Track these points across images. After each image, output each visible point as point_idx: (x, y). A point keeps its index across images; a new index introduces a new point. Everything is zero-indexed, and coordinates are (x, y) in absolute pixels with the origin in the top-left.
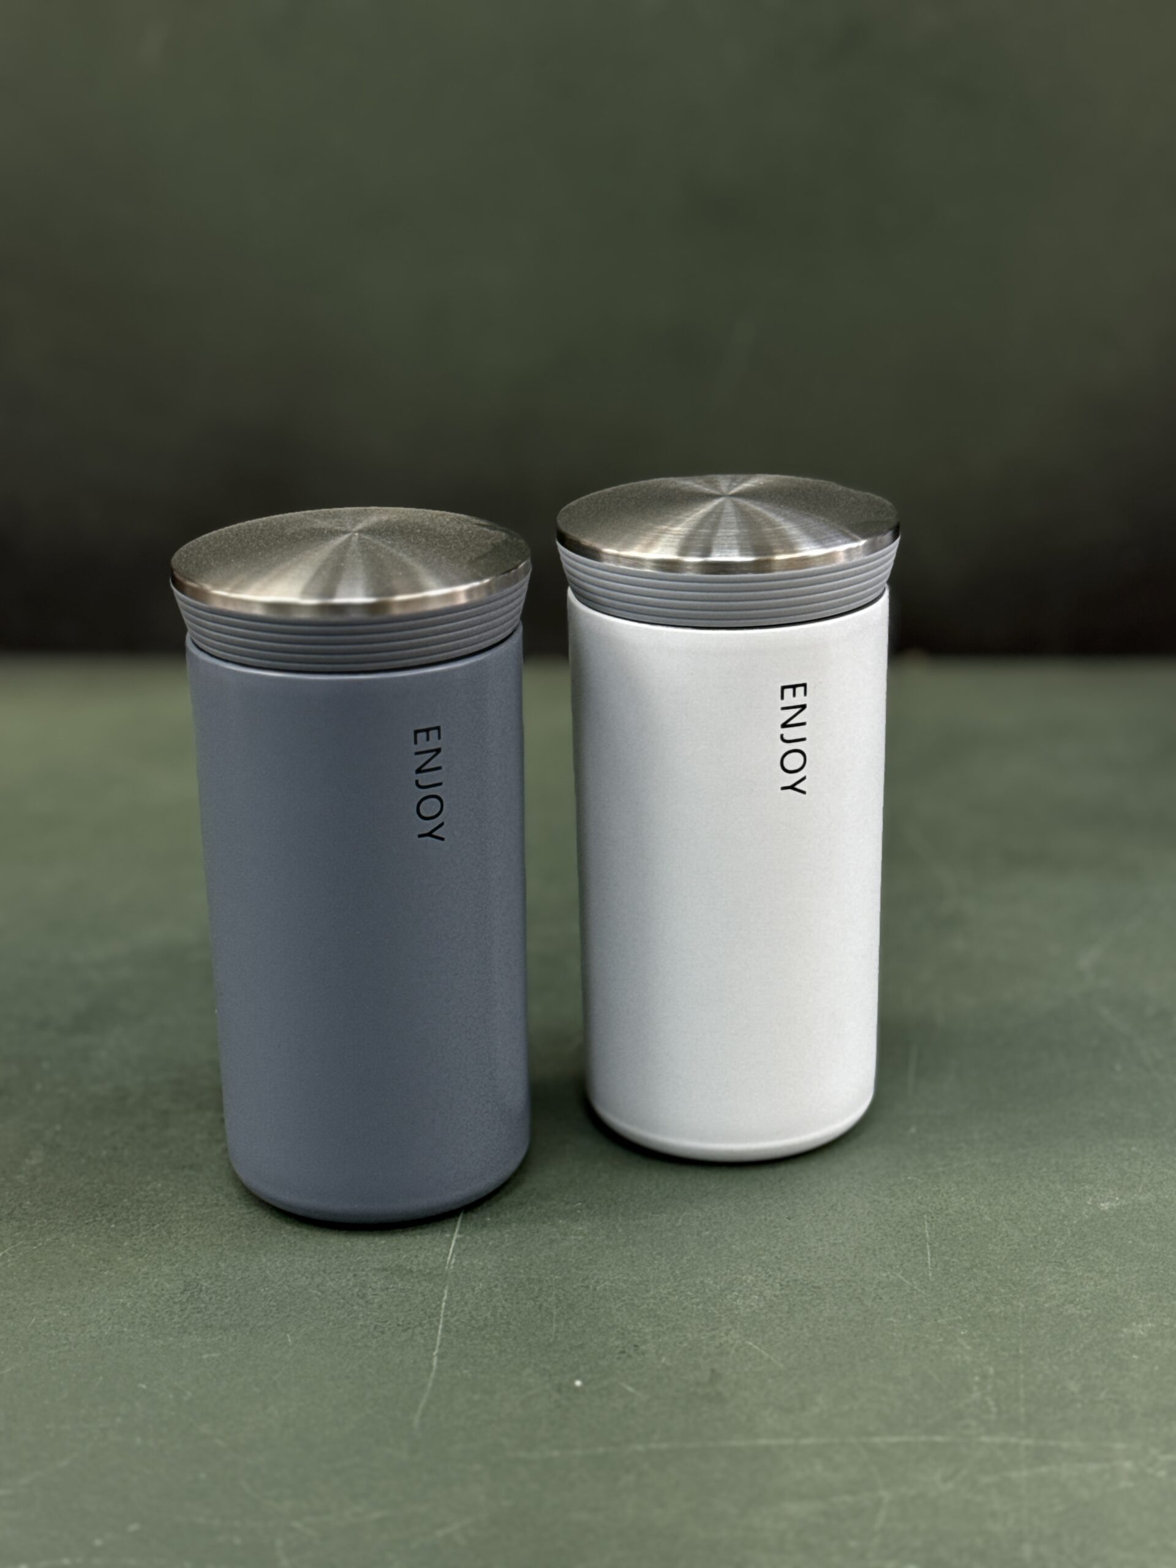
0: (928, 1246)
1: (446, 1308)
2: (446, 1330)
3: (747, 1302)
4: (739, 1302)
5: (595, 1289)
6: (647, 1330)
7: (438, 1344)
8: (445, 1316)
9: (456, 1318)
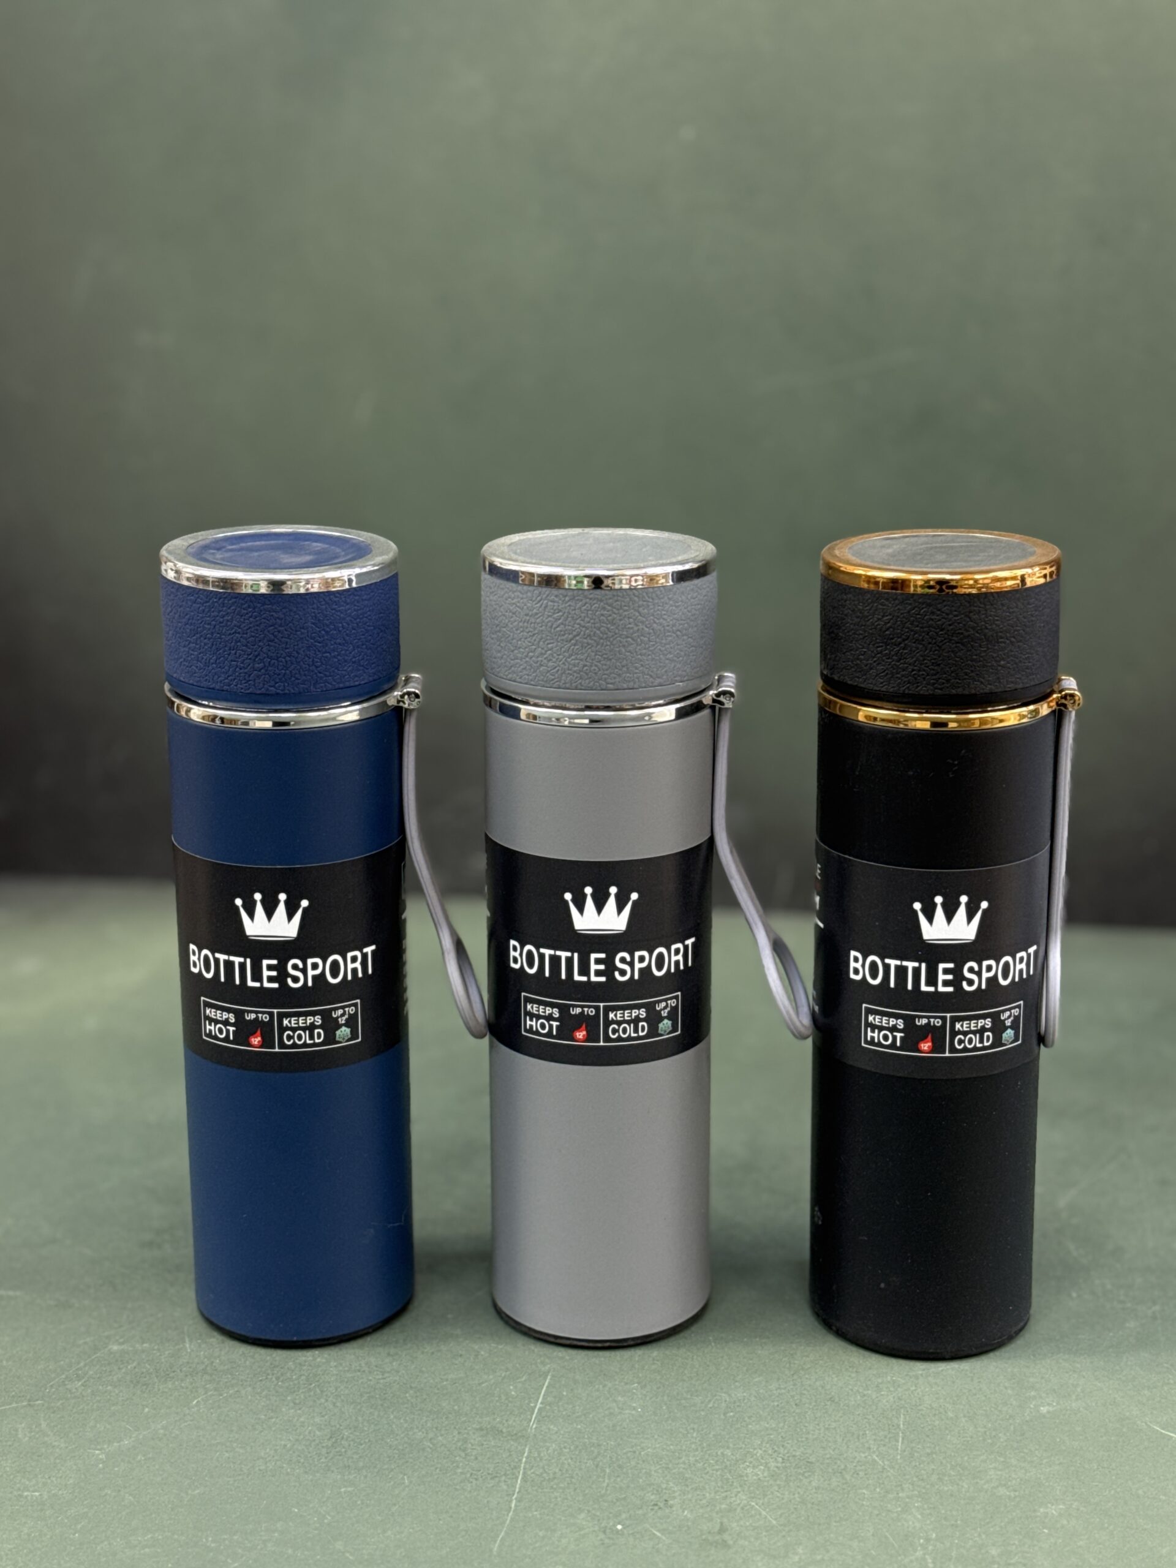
0: (901, 1435)
1: (526, 1462)
5: (640, 1454)
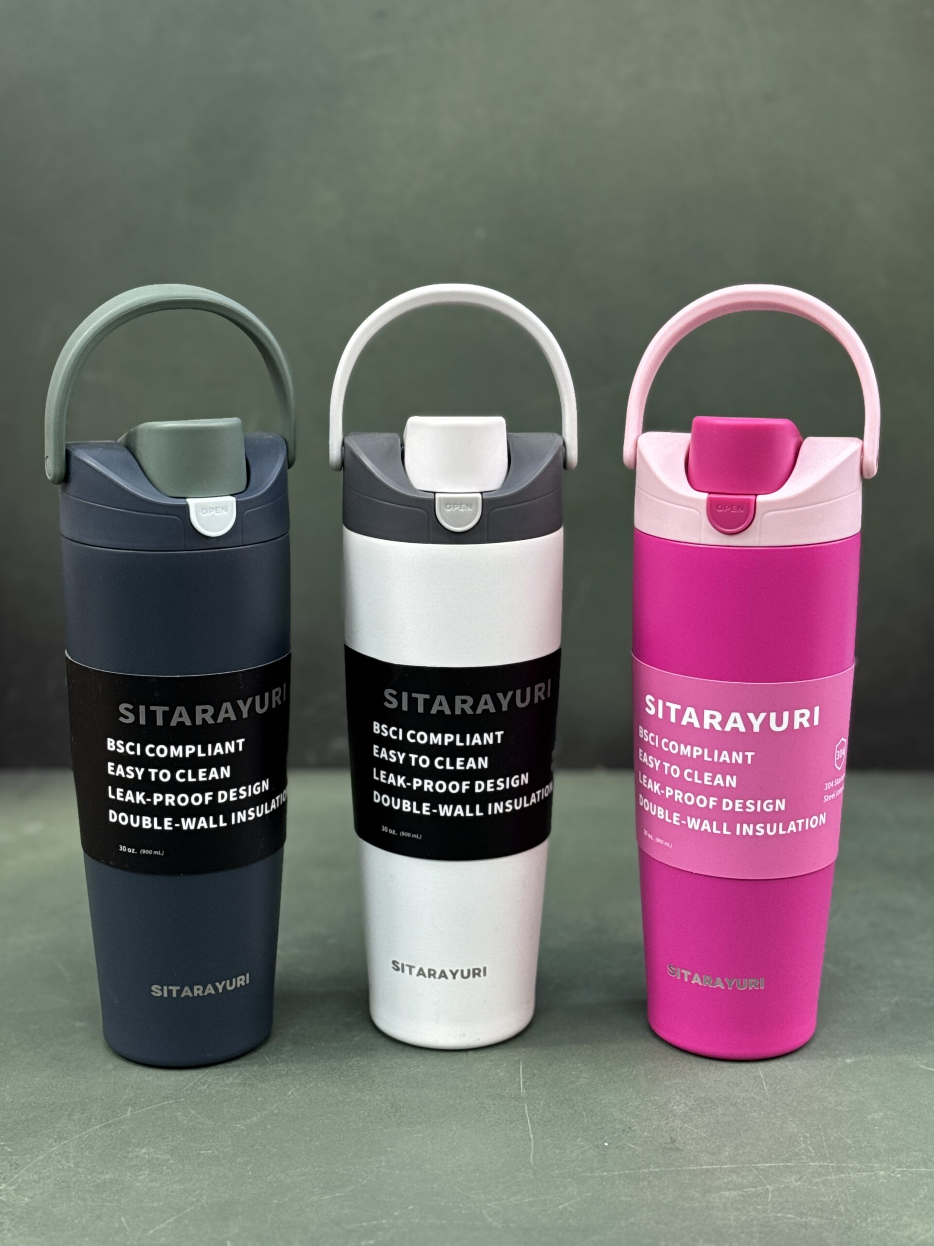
2: (532, 1122)
3: (680, 1107)
4: (675, 1107)
6: (633, 1121)
7: (530, 1129)
8: (529, 1116)
9: (535, 1117)
